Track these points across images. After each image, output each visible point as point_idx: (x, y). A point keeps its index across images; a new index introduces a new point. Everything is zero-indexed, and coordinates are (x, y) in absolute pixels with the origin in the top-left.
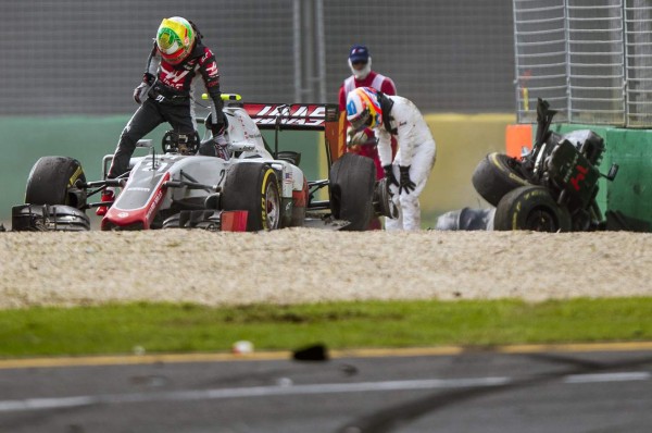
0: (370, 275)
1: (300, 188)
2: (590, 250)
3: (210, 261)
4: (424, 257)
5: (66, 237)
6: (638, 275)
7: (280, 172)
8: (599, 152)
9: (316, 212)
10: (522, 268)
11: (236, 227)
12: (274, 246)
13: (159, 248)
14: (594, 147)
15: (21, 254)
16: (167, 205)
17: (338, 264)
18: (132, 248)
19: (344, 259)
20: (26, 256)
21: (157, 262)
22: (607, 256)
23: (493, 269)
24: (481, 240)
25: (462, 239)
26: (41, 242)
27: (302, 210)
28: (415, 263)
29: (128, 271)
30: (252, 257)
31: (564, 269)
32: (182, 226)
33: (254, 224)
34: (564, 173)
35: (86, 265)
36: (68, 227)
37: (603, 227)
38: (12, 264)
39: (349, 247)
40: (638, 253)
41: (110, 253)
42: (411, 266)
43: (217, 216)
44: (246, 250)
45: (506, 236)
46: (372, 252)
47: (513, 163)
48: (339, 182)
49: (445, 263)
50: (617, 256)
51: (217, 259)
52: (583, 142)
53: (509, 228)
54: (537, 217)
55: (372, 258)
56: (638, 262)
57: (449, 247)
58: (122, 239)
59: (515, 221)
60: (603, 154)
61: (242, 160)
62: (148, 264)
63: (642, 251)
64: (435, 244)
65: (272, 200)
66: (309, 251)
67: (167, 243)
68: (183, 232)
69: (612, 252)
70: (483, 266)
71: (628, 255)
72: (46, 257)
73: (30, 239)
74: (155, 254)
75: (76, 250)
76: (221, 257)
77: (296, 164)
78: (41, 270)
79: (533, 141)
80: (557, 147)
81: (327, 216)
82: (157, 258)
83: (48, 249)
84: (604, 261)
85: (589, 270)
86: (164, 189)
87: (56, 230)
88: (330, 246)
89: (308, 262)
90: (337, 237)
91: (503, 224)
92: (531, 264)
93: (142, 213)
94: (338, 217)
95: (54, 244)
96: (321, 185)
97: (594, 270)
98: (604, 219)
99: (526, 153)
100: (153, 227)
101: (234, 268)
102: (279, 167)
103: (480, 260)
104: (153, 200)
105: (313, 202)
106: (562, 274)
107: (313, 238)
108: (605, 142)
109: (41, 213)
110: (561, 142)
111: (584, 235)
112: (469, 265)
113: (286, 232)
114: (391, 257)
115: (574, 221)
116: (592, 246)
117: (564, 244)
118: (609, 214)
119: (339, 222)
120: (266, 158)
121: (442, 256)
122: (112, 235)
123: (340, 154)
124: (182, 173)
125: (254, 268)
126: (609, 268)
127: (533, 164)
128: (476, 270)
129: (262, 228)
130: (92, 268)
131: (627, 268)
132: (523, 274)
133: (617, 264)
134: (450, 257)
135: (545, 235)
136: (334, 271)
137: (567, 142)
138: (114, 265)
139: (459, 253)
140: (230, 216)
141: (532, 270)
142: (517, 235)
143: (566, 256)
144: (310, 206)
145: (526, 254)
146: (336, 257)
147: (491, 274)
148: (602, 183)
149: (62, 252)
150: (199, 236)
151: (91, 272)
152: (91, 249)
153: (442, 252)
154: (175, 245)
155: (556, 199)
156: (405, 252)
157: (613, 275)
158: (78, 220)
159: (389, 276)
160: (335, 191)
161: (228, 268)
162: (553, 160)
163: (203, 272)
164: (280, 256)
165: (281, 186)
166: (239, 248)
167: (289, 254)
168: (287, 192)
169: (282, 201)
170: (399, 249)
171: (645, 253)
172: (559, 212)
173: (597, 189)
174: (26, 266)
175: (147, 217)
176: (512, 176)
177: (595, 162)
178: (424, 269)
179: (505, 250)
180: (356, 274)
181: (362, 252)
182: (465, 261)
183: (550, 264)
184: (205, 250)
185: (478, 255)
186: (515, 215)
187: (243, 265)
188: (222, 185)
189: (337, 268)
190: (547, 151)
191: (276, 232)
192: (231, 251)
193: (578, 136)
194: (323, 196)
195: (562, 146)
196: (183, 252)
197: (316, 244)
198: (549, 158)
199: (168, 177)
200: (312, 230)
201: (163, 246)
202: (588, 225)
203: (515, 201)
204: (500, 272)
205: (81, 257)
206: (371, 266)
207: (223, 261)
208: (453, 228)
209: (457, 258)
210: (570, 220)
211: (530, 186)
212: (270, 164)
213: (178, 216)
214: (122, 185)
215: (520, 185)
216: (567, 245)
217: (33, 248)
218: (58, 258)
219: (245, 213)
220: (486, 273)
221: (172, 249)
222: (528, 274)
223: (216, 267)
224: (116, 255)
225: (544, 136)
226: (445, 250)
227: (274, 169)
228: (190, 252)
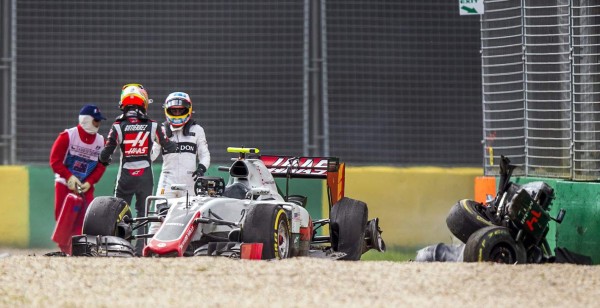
0: (361, 297)
1: (306, 225)
2: (540, 278)
3: (231, 283)
4: (405, 283)
5: (114, 262)
6: (579, 300)
7: (290, 212)
8: (550, 199)
9: (318, 245)
10: (485, 292)
11: (253, 256)
12: (284, 272)
13: (190, 272)
14: (546, 196)
15: (79, 275)
16: (197, 237)
17: (335, 287)
18: (169, 271)
19: (340, 284)
20: (82, 276)
21: (188, 283)
22: (554, 284)
23: (461, 293)
24: (452, 270)
25: (437, 269)
26: (94, 265)
27: (307, 243)
28: (398, 287)
29: (165, 290)
30: (266, 281)
31: (519, 294)
32: (210, 254)
33: (268, 254)
34: (521, 216)
35: (131, 285)
36: (117, 254)
37: (552, 260)
38: (72, 283)
39: (344, 273)
40: (579, 282)
41: (150, 275)
42: (394, 289)
43: (237, 246)
44: (259, 274)
45: (472, 267)
46: (363, 278)
47: (480, 208)
48: (338, 221)
49: (422, 287)
50: (562, 284)
51: (237, 281)
52: (537, 191)
53: (476, 260)
54: (498, 252)
55: (363, 283)
56: (579, 289)
57: (426, 275)
58: (160, 264)
59: (480, 255)
60: (553, 201)
61: (259, 201)
62: (181, 285)
63: (583, 280)
64: (414, 272)
65: (283, 235)
66: (312, 276)
67: (196, 268)
68: (210, 259)
69: (558, 281)
70: (453, 291)
71: (571, 283)
72: (99, 277)
73: (86, 263)
74: (187, 277)
75: (123, 272)
76: (241, 280)
77: (304, 206)
78: (94, 288)
79: (497, 190)
80: (516, 195)
81: (328, 248)
82: (187, 280)
83: (100, 271)
84: (552, 288)
85: (539, 295)
86: (195, 224)
87: (107, 256)
88: (328, 272)
89: (311, 286)
90: (335, 265)
91: (471, 257)
92: (492, 289)
93: (177, 244)
94: (336, 250)
95: (105, 267)
96: (323, 223)
97: (543, 295)
98: (553, 254)
99: (490, 200)
100: (186, 255)
101: (251, 290)
102: (289, 208)
103: (451, 286)
104: (186, 234)
105: (316, 236)
106: (517, 298)
107: (315, 265)
108: (555, 192)
109: (95, 243)
110: (519, 191)
111: (536, 267)
112: (442, 289)
113: (294, 260)
114: (379, 282)
115: (529, 255)
116: (543, 275)
117: (519, 274)
118: (558, 250)
119: (336, 254)
120: (279, 201)
121: (419, 282)
122: (152, 261)
123: (339, 198)
124: (210, 212)
125: (267, 290)
126: (556, 293)
127: (496, 209)
128: (447, 294)
129: (274, 257)
130: (135, 287)
131: (571, 294)
132: (486, 297)
133: (563, 291)
134: (426, 283)
135: (505, 266)
136: (332, 294)
137: (524, 191)
138: (152, 285)
139: (434, 280)
140: (248, 247)
141: (493, 294)
142: (481, 265)
143: (522, 283)
144: (313, 239)
145: (489, 281)
146: (334, 281)
147: (460, 297)
148: (552, 225)
149: (110, 274)
150: (222, 262)
151: (135, 290)
152: (135, 271)
153: (419, 279)
154: (203, 270)
155: (514, 236)
156: (390, 278)
157: (559, 299)
158: (125, 249)
159: (376, 298)
160: (334, 228)
161: (246, 289)
162: (513, 206)
163: (226, 292)
164: (287, 280)
165: (291, 223)
166: (255, 273)
167: (296, 279)
168: (295, 229)
169: (291, 236)
170: (385, 276)
171: (586, 282)
172: (517, 248)
173: (548, 229)
174: (82, 285)
175: (181, 247)
176: (479, 218)
177: (546, 208)
178: (406, 292)
179: (471, 278)
180: (350, 295)
181: (355, 278)
182: (439, 286)
183: (508, 290)
184: (228, 274)
185: (449, 282)
186: (481, 250)
187: (258, 287)
188: (243, 222)
189: (334, 290)
190: (508, 198)
191: (285, 261)
192: (249, 275)
193: (533, 187)
194: (325, 232)
195: (520, 194)
196: (210, 276)
197: (317, 271)
198: (509, 204)
199: (199, 215)
200: (315, 259)
201: (193, 270)
202: (540, 259)
203: (481, 239)
204: (466, 296)
205: (127, 278)
206: (362, 290)
207: (242, 283)
208: (430, 260)
209: (432, 284)
210: (525, 254)
211: (494, 227)
212: (281, 205)
213: (207, 246)
214: (161, 221)
215: (486, 226)
216: (522, 275)
217: (88, 270)
218: (108, 279)
219: (261, 245)
220: (456, 297)
221: (201, 273)
222: (490, 298)
223: (236, 288)
224: (155, 277)
225: (505, 186)
226: (423, 277)
227: (285, 209)
228: (216, 276)
